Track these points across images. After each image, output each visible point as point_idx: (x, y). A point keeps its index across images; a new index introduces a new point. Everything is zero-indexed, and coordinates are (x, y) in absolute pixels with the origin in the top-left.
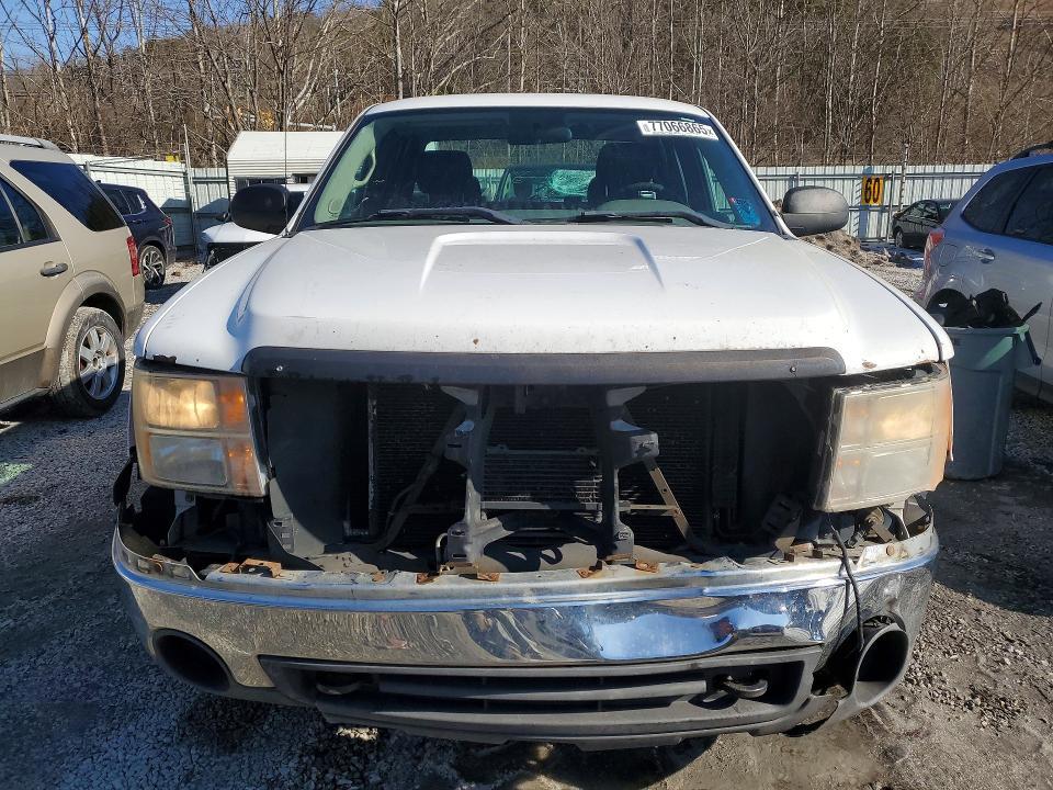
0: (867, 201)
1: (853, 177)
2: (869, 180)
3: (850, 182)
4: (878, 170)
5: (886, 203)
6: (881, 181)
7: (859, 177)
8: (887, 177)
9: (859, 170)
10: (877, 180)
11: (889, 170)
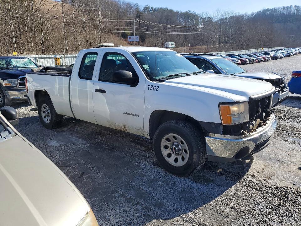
0: (57, 64)
1: (52, 58)
2: (56, 59)
3: (51, 59)
4: (58, 56)
5: (61, 65)
6: (59, 59)
7: (53, 58)
8: (60, 58)
9: (53, 56)
10: (58, 58)
11: (61, 56)
